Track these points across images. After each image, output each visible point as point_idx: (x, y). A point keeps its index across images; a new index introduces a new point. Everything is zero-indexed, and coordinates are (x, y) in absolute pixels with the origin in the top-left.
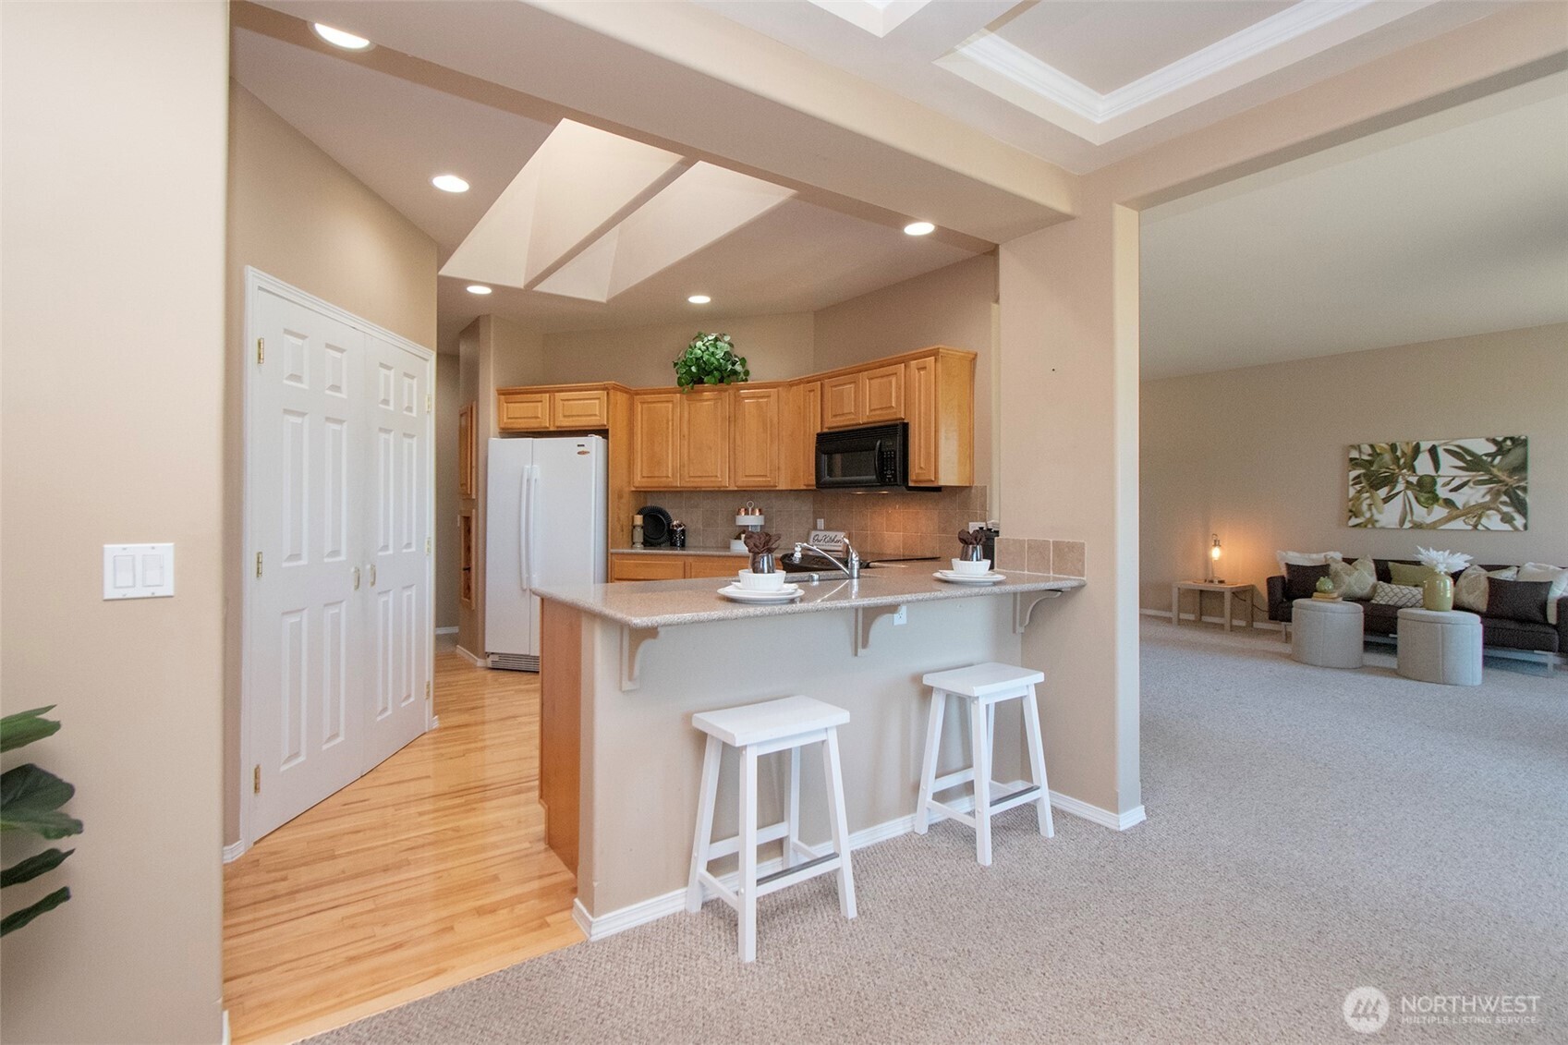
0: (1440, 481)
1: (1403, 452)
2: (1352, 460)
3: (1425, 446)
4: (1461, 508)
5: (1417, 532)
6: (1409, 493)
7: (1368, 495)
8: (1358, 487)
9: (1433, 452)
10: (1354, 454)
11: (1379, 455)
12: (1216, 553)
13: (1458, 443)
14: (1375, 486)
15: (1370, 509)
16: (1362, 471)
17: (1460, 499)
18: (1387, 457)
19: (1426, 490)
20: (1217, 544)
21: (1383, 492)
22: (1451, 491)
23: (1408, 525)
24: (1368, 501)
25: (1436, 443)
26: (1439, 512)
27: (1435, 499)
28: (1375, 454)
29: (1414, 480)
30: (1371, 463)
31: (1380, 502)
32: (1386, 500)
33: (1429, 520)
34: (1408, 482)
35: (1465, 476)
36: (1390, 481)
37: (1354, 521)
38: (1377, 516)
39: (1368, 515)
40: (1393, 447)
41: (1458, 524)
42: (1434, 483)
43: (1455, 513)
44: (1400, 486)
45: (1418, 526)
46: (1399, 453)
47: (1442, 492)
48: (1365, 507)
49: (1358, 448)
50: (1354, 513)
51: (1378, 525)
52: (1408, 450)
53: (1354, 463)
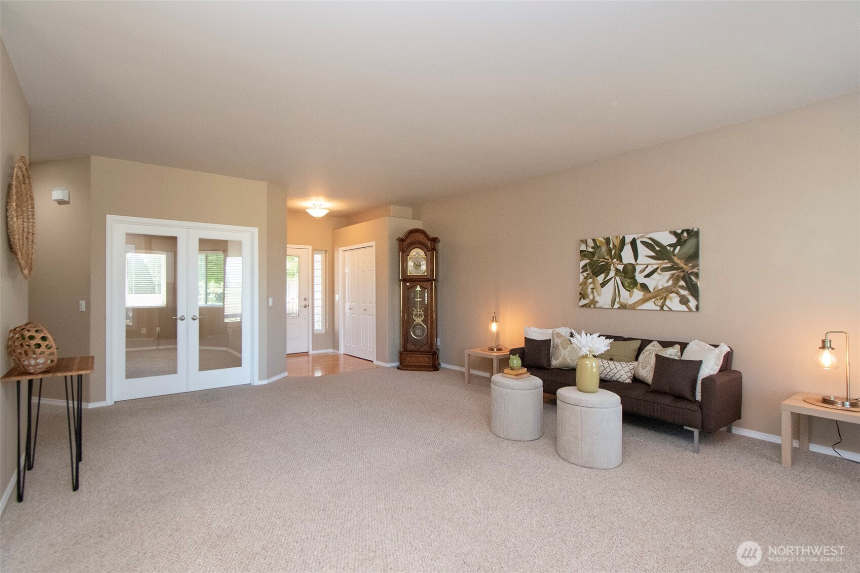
0: (638, 268)
1: (614, 244)
2: (582, 251)
3: (628, 239)
4: (651, 290)
5: (625, 311)
6: (618, 278)
7: (590, 281)
8: (585, 274)
9: (633, 243)
10: (583, 247)
11: (599, 247)
12: (494, 327)
13: (651, 235)
14: (596, 274)
15: (593, 293)
16: (588, 261)
17: (651, 283)
18: (604, 249)
19: (628, 274)
20: (494, 319)
21: (601, 278)
22: (647, 276)
23: (617, 306)
24: (591, 286)
25: (635, 236)
26: (638, 294)
27: (634, 283)
28: (596, 247)
29: (621, 267)
30: (593, 254)
31: (599, 286)
32: (603, 285)
33: (631, 301)
34: (617, 270)
35: (655, 264)
36: (605, 269)
37: (583, 302)
38: (597, 299)
39: (591, 297)
40: (608, 241)
41: (650, 305)
42: (634, 270)
43: (648, 295)
44: (612, 273)
45: (623, 307)
46: (611, 246)
47: (640, 278)
48: (589, 291)
49: (585, 242)
50: (583, 296)
51: (598, 305)
52: (617, 243)
53: (584, 254)
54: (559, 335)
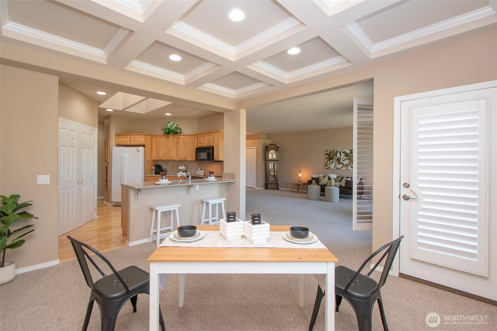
0: (341, 159)
1: (335, 152)
2: (326, 153)
3: (339, 151)
4: (344, 164)
5: (338, 170)
6: (336, 161)
7: (329, 162)
8: (327, 160)
9: (340, 152)
10: (327, 152)
11: (331, 153)
12: (300, 175)
13: (344, 150)
14: (330, 160)
15: (329, 165)
16: (328, 156)
17: (344, 163)
18: (332, 153)
19: (338, 160)
20: (300, 173)
21: (331, 161)
22: (343, 161)
23: (335, 168)
24: (329, 163)
25: (340, 150)
26: (341, 165)
27: (340, 163)
28: (330, 153)
29: (337, 158)
30: (329, 154)
31: (331, 163)
32: (332, 163)
33: (339, 167)
34: (336, 159)
35: (345, 158)
36: (332, 159)
37: (326, 167)
38: (330, 167)
39: (329, 166)
40: (333, 151)
41: (344, 168)
42: (340, 159)
43: (344, 166)
44: (334, 160)
45: (337, 169)
46: (334, 152)
47: (342, 161)
48: (328, 164)
49: (327, 151)
50: (326, 166)
51: (330, 168)
52: (336, 152)
53: (327, 154)
54: (321, 176)
